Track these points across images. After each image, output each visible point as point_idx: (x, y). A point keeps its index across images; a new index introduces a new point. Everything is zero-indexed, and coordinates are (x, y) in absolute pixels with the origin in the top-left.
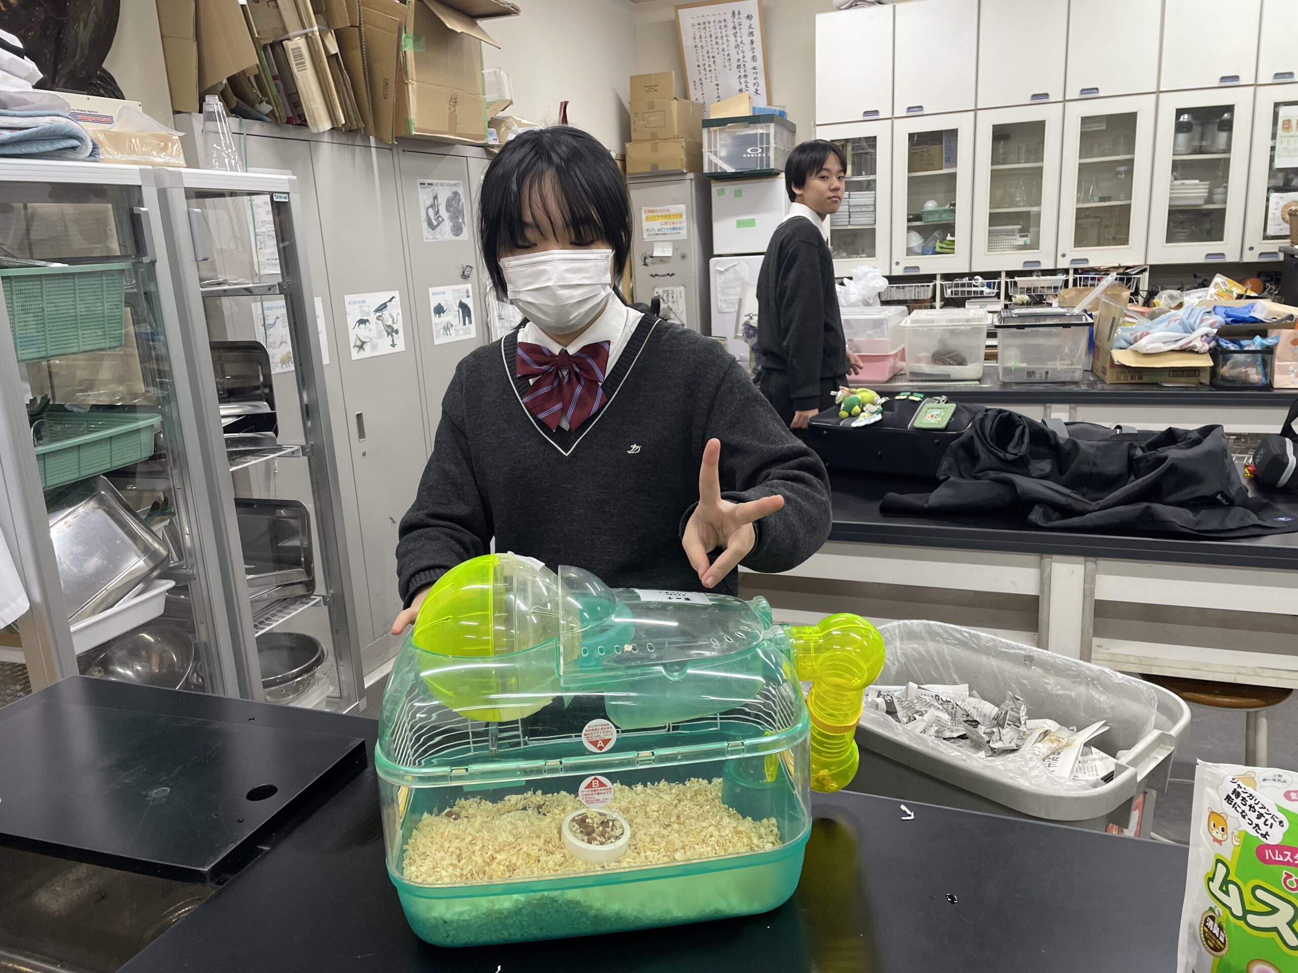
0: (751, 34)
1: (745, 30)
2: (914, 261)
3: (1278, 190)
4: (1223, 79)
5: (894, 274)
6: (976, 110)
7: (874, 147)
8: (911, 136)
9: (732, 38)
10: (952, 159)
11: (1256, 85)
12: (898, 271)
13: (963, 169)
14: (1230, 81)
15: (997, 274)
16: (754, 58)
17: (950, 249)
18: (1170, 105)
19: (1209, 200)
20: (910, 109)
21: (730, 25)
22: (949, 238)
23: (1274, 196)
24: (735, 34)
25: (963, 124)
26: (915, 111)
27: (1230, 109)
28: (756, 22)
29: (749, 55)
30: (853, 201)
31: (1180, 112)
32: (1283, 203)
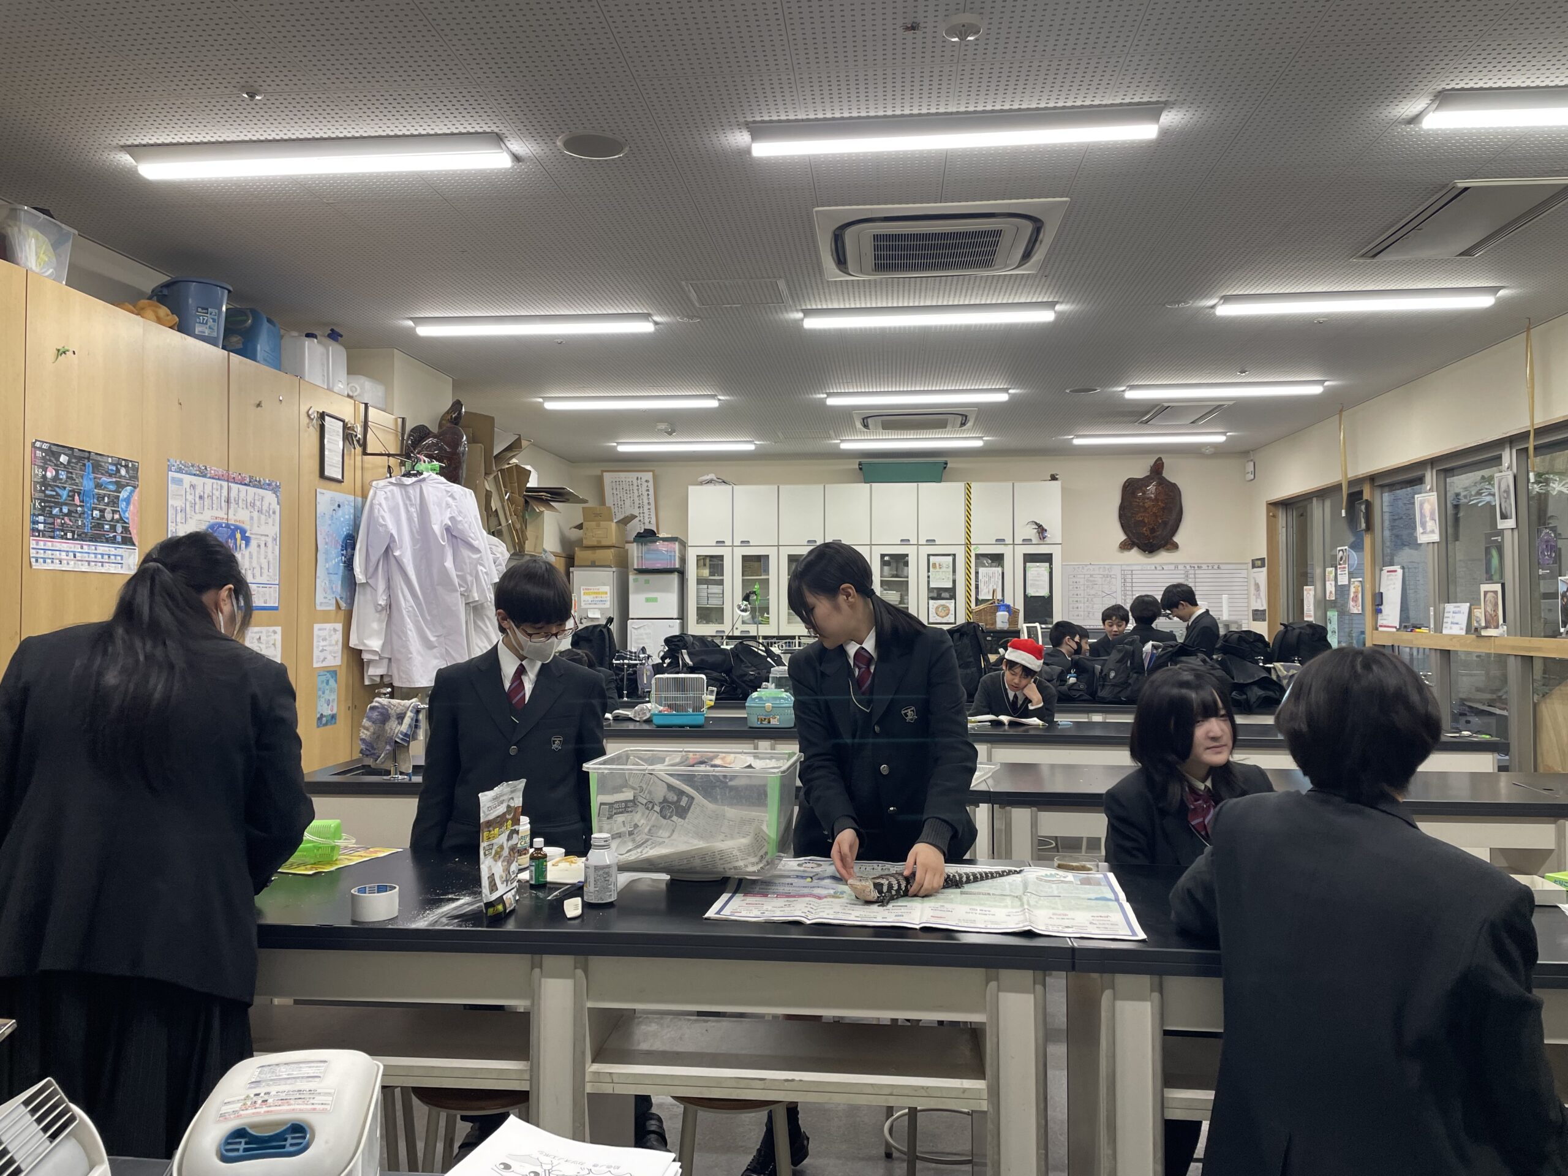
0: (648, 490)
1: (644, 488)
2: (746, 627)
3: (933, 598)
4: (902, 540)
5: (735, 634)
6: (778, 546)
7: (723, 560)
8: (743, 557)
9: (636, 491)
10: (767, 571)
11: (918, 545)
12: (737, 633)
13: (772, 576)
14: (905, 542)
15: (793, 637)
16: (649, 504)
17: (767, 622)
18: (877, 552)
19: (901, 602)
20: (742, 542)
21: (635, 484)
22: (766, 615)
23: (931, 602)
24: (638, 490)
25: (772, 553)
26: (745, 543)
27: (907, 555)
28: (651, 484)
29: (646, 501)
30: (710, 591)
31: (883, 556)
32: (936, 606)
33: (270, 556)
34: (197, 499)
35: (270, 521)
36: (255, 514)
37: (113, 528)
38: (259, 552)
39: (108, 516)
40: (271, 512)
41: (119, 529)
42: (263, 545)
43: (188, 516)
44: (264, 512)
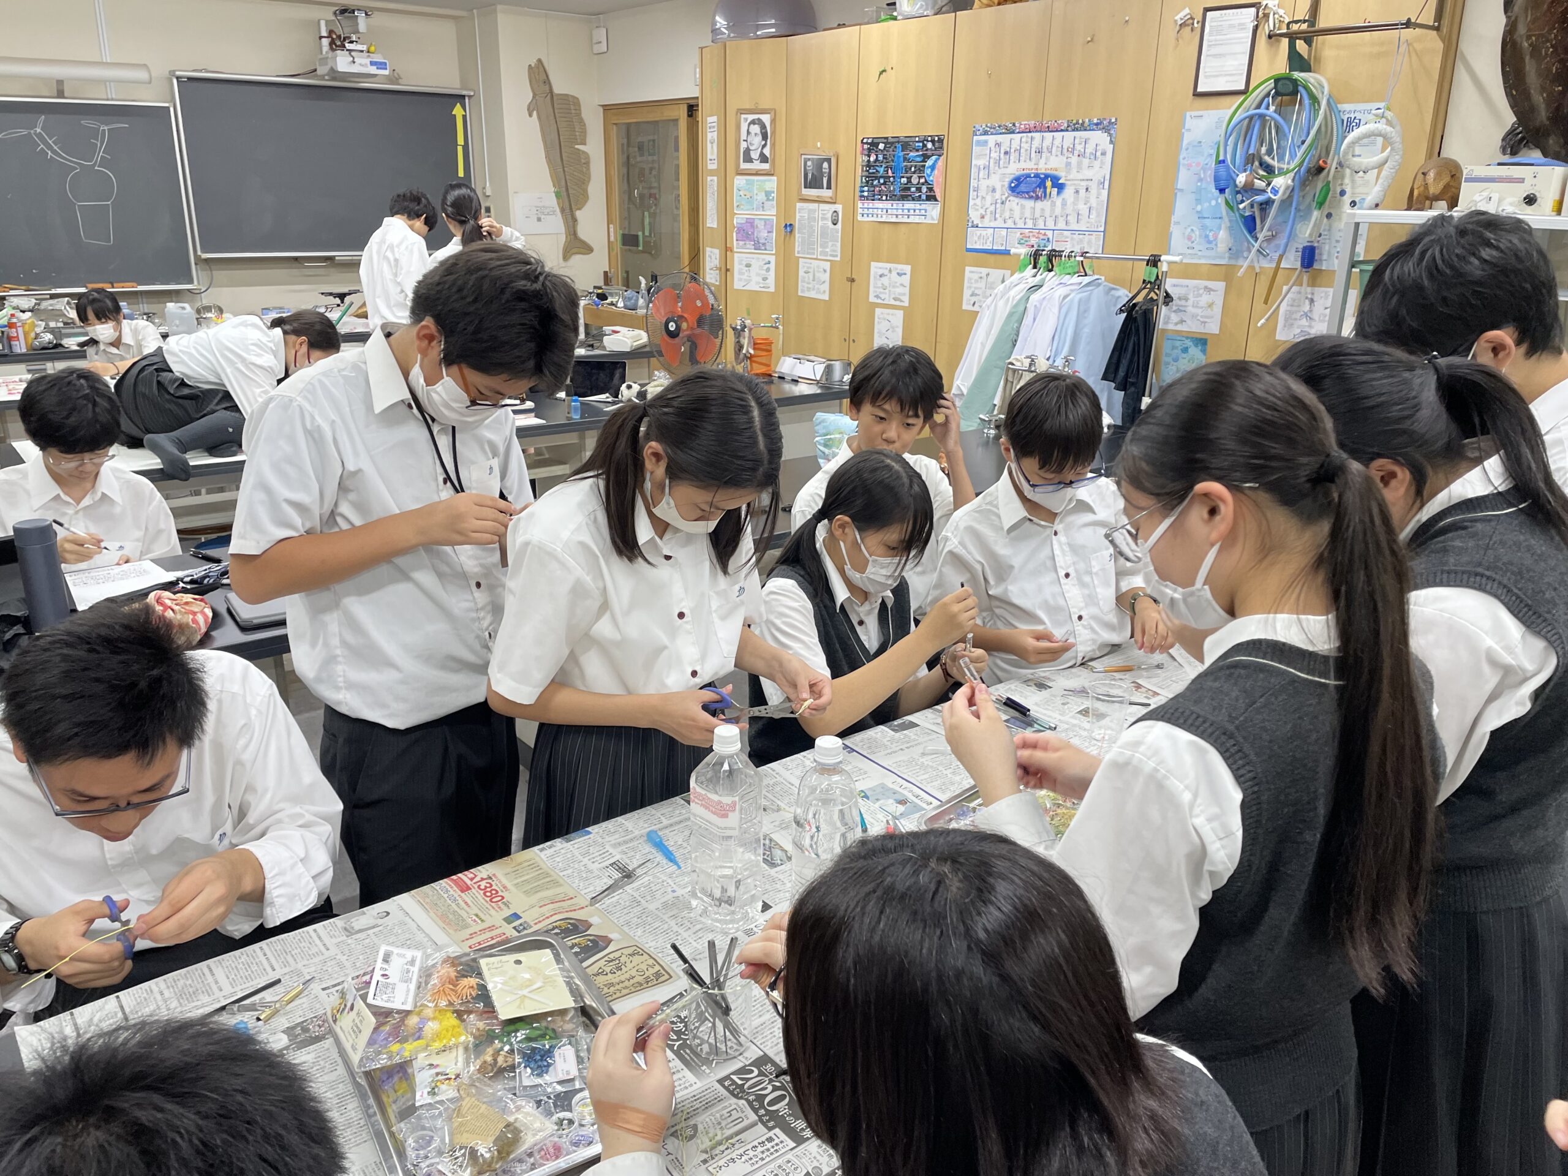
33: (1093, 202)
34: (1002, 155)
35: (1097, 164)
36: (1074, 160)
37: (919, 190)
38: (1076, 199)
39: (915, 180)
40: (1098, 154)
41: (924, 189)
42: (1082, 192)
43: (991, 172)
44: (1087, 155)
